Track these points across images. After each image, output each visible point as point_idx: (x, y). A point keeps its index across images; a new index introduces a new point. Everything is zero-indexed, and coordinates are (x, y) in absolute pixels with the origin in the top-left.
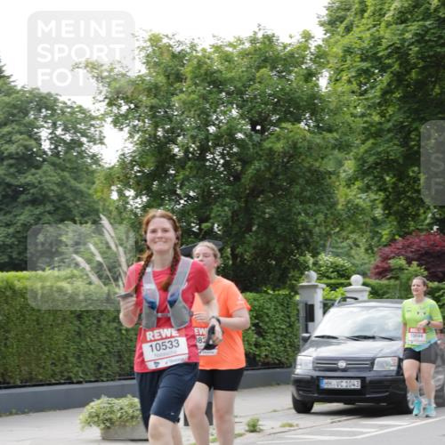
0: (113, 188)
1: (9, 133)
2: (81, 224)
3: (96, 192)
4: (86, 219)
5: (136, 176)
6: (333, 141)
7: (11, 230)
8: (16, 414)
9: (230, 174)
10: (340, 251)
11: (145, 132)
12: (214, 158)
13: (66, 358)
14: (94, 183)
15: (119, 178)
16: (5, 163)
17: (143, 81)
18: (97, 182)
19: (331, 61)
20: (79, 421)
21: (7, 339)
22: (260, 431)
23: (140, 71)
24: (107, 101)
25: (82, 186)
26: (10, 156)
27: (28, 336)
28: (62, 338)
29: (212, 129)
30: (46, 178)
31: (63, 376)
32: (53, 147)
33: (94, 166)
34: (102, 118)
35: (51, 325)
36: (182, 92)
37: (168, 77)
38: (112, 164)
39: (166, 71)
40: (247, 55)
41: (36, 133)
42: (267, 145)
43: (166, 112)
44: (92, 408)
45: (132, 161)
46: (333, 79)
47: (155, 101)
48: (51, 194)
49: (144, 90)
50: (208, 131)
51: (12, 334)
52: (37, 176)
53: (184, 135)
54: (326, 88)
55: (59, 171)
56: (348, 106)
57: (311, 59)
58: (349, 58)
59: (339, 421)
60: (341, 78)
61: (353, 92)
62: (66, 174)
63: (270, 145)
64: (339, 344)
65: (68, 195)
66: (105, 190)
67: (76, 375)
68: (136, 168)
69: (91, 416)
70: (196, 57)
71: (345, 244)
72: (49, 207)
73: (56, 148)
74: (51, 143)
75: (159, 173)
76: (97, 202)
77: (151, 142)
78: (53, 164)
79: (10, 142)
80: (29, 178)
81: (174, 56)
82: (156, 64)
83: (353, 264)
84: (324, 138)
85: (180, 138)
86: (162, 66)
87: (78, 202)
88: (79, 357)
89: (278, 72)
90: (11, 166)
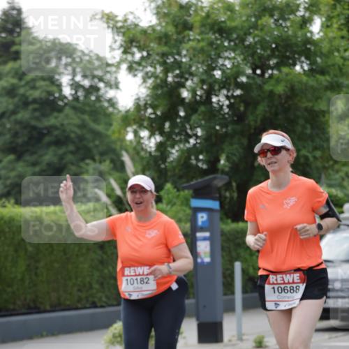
0: (129, 129)
1: (34, 80)
2: (100, 162)
3: (114, 132)
4: (104, 157)
5: (149, 118)
6: (325, 83)
7: (37, 169)
8: (47, 336)
9: (234, 114)
10: (333, 182)
11: (156, 77)
12: (219, 101)
13: (90, 284)
14: (111, 125)
15: (134, 120)
16: (31, 107)
17: (154, 30)
18: (115, 124)
19: (323, 9)
20: (103, 342)
21: (37, 268)
22: (266, 347)
23: (151, 22)
24: (122, 49)
25: (100, 128)
26: (35, 101)
27: (56, 265)
28: (86, 266)
29: (218, 74)
30: (68, 121)
31: (87, 301)
32: (73, 92)
33: (111, 109)
34: (118, 66)
35: (77, 255)
36: (190, 40)
37: (176, 26)
38: (128, 108)
39: (174, 21)
40: (248, 5)
41: (58, 80)
42: (267, 87)
43: (175, 59)
44: (116, 329)
45: (146, 104)
46: (325, 25)
47: (165, 49)
48: (73, 135)
49: (156, 38)
50: (214, 75)
51: (42, 264)
52: (59, 119)
53: (192, 80)
54: (318, 33)
55: (79, 114)
56: (338, 51)
57: (305, 8)
58: (338, 6)
59: (336, 337)
60: (331, 25)
61: (343, 37)
62: (86, 117)
63: (271, 88)
64: (335, 267)
65: (88, 136)
66: (122, 131)
67: (100, 299)
68: (150, 111)
69: (114, 336)
70: (202, 8)
71: (337, 176)
72: (71, 148)
73: (76, 93)
74: (72, 89)
75: (170, 115)
76: (114, 142)
77: (162, 87)
78: (74, 108)
79: (34, 88)
80: (52, 121)
81: (181, 7)
82: (166, 15)
83: (346, 195)
84: (317, 80)
85: (189, 83)
86: (171, 17)
87: (97, 142)
88: (102, 284)
89: (275, 20)
90: (35, 110)
